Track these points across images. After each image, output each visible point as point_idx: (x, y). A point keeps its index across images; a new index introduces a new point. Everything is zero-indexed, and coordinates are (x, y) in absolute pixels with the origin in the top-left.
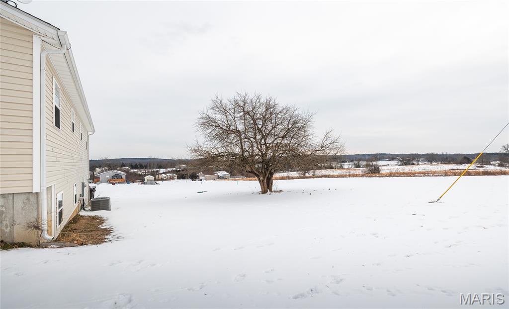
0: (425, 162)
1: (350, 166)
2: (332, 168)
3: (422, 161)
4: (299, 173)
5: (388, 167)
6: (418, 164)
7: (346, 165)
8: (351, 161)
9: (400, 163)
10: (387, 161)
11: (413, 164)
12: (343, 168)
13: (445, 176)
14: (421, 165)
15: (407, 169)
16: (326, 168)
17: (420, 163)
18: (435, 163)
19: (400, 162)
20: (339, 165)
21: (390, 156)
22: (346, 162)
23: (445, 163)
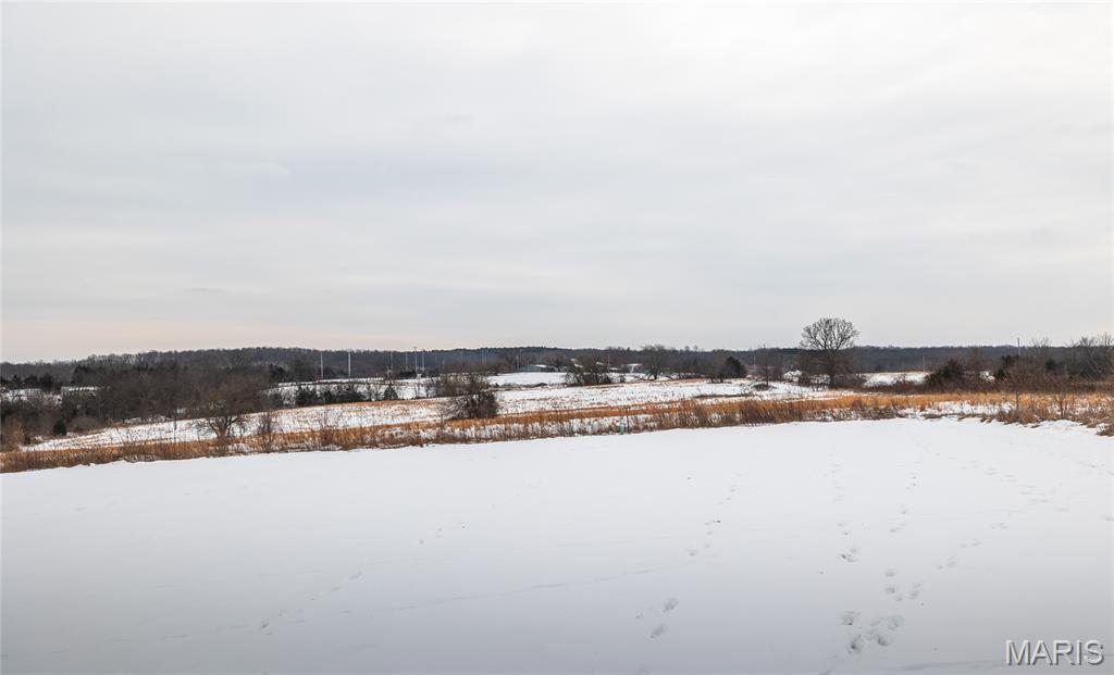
0: (642, 375)
1: (423, 392)
2: (354, 398)
3: (636, 370)
4: (200, 426)
5: (538, 393)
6: (623, 381)
7: (408, 389)
8: (432, 374)
9: (572, 379)
10: (543, 370)
11: (608, 381)
12: (396, 398)
13: (661, 427)
14: (632, 382)
15: (590, 396)
16: (329, 399)
17: (629, 378)
18: (665, 378)
19: (572, 375)
20: (383, 390)
21: (553, 357)
22: (411, 375)
23: (688, 378)
